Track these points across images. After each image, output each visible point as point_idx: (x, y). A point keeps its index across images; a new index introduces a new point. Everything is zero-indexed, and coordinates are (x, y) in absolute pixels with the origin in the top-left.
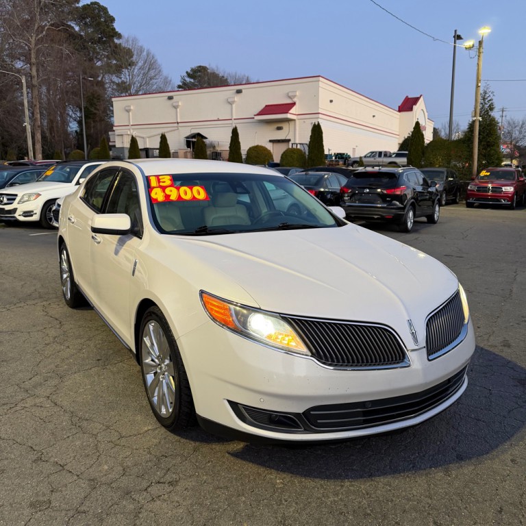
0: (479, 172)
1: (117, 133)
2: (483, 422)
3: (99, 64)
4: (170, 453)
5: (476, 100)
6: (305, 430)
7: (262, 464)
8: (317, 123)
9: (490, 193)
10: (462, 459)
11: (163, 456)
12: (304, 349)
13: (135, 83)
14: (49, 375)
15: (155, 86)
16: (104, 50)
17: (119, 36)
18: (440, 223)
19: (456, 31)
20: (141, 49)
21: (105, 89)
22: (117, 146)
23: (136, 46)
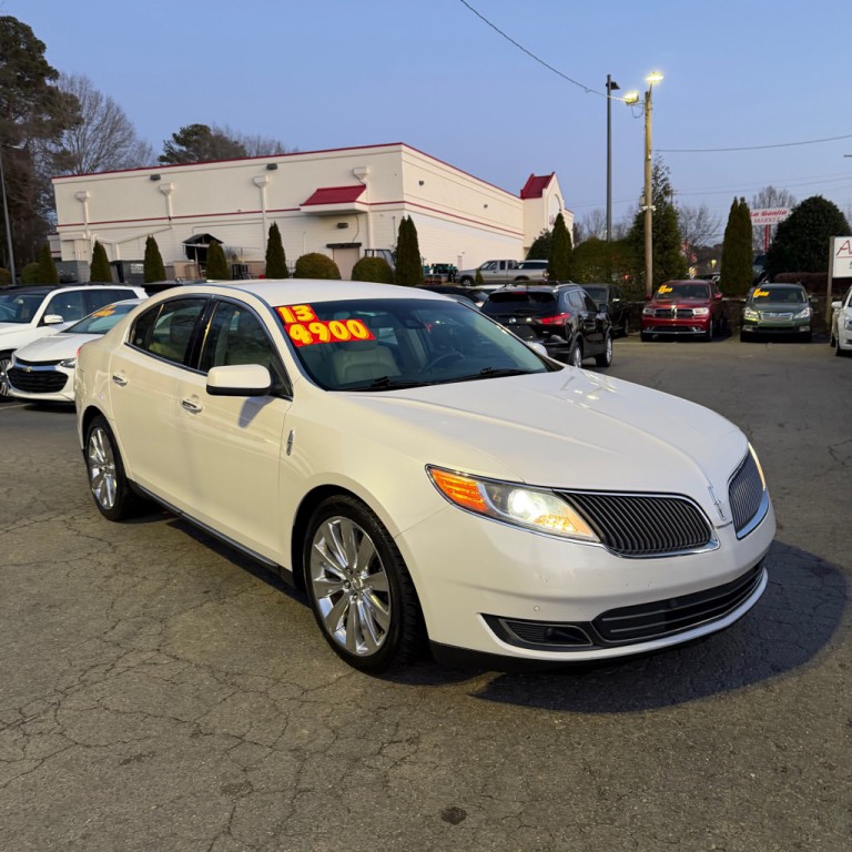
0: (655, 288)
1: (63, 236)
2: (788, 623)
3: (19, 121)
4: (389, 704)
5: (646, 180)
6: (595, 645)
7: (525, 703)
8: (406, 218)
9: (675, 319)
10: (779, 670)
11: (379, 708)
12: (590, 534)
13: (87, 154)
14: (140, 619)
15: (124, 158)
16: (27, 97)
17: (54, 74)
18: (614, 365)
19: (609, 77)
20: (97, 98)
21: (31, 163)
22: (63, 259)
23: (88, 93)
